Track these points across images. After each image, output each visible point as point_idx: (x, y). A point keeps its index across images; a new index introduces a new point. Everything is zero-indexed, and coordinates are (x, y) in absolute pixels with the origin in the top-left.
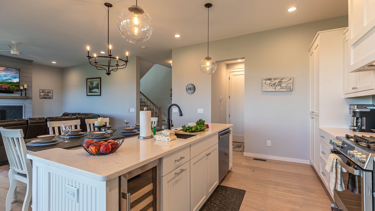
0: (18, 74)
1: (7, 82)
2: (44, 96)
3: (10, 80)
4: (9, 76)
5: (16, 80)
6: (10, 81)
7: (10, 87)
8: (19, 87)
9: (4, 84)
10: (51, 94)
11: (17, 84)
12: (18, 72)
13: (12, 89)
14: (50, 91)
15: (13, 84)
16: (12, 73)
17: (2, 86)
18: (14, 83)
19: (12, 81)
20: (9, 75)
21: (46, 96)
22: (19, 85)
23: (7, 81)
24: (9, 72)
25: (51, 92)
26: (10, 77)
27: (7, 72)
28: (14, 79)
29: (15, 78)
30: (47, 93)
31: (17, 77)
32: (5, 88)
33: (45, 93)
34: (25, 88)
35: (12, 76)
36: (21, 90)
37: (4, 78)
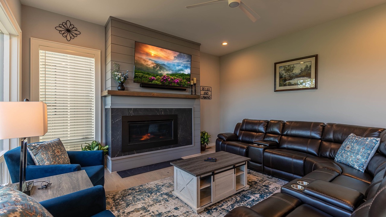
0: (189, 62)
1: (180, 74)
2: (204, 96)
3: (182, 70)
4: (181, 65)
5: (187, 71)
6: (182, 72)
7: (181, 80)
8: (190, 81)
9: (177, 77)
10: (210, 93)
11: (188, 77)
12: (190, 59)
13: (183, 84)
14: (209, 88)
15: (185, 77)
16: (184, 61)
17: (175, 79)
18: (185, 75)
19: (184, 72)
20: (182, 63)
21: (206, 96)
22: (190, 78)
23: (179, 72)
24: (182, 59)
25: (210, 90)
26: (183, 66)
27: (180, 60)
28: (185, 70)
29: (187, 67)
30: (206, 92)
31: (189, 67)
32: (177, 81)
33: (205, 92)
34: (195, 83)
35: (184, 64)
36: (191, 85)
37: (178, 68)
